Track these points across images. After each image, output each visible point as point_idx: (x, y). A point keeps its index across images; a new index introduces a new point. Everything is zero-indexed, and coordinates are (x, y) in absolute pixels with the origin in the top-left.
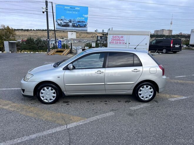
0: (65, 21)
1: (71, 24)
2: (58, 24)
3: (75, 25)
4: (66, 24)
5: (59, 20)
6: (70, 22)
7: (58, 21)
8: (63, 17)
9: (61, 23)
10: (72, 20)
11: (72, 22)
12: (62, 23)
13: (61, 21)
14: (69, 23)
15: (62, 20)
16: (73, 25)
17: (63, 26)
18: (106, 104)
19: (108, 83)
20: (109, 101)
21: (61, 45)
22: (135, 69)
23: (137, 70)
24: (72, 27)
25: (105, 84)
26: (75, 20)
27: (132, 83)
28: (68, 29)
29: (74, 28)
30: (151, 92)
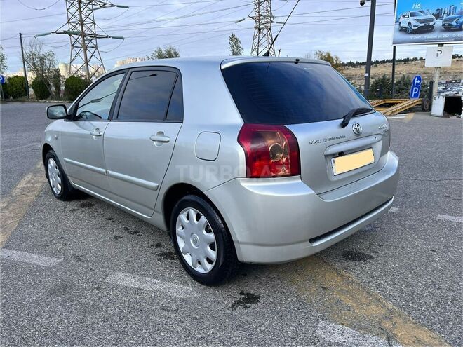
0: (422, 17)
1: (438, 23)
2: (402, 27)
3: (454, 23)
4: (423, 25)
5: (404, 16)
6: (438, 16)
7: (402, 19)
8: (417, 7)
9: (410, 23)
10: (446, 9)
11: (445, 17)
12: (414, 23)
13: (411, 19)
14: (435, 21)
15: (412, 15)
16: (447, 23)
17: (414, 32)
18: (116, 238)
19: (111, 172)
20: (140, 235)
21: (418, 87)
22: (161, 133)
23: (164, 136)
24: (442, 31)
25: (107, 174)
26: (455, 8)
27: (155, 186)
28: (429, 39)
29: (447, 35)
30: (212, 246)
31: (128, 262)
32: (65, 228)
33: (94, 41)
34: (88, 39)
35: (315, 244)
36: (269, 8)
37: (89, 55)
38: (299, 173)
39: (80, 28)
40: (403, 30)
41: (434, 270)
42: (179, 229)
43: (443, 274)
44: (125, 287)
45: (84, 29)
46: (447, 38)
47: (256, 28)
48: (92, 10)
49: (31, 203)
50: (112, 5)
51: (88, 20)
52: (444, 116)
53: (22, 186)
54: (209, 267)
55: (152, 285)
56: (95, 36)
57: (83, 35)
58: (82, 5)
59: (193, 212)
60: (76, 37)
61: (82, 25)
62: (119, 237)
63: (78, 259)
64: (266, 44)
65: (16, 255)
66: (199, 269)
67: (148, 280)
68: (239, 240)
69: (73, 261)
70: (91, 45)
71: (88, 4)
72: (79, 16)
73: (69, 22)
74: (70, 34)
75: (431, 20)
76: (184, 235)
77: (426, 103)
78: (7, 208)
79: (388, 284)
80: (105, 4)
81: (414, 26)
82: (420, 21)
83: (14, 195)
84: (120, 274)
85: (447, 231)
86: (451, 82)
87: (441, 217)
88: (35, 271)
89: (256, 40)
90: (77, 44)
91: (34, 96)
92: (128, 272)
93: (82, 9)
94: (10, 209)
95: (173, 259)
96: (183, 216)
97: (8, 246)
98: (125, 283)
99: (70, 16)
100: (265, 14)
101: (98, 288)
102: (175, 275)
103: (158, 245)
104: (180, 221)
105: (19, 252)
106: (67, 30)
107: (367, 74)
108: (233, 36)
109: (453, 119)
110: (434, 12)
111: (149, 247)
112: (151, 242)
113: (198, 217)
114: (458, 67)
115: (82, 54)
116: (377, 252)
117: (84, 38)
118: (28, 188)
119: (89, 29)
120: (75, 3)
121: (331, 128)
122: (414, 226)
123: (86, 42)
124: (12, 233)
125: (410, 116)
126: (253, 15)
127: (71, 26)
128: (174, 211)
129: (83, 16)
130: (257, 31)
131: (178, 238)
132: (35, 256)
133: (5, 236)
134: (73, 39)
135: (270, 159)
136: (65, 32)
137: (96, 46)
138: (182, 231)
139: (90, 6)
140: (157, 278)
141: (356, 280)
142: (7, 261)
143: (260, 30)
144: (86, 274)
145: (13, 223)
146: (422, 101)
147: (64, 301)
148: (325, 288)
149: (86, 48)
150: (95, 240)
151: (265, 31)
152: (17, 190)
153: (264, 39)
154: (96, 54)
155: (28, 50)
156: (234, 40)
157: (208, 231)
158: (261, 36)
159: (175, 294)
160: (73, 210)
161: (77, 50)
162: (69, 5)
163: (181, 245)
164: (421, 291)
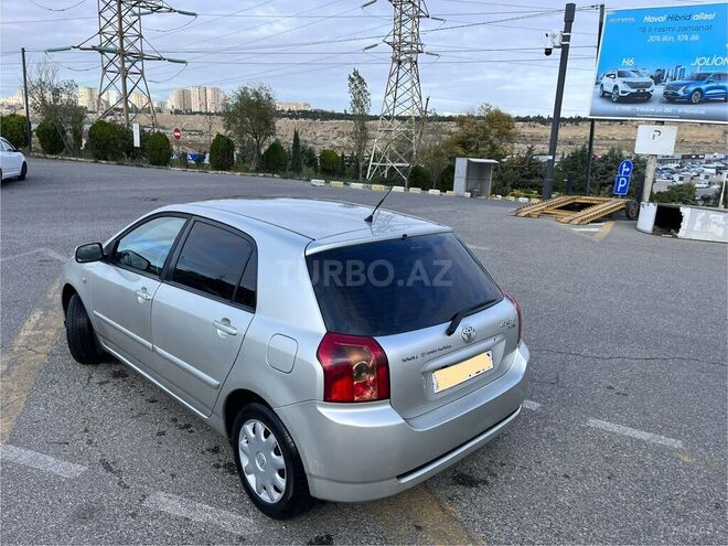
0: (635, 79)
1: (658, 91)
2: (604, 92)
3: (681, 92)
4: (635, 90)
5: (608, 76)
6: (658, 79)
7: (605, 80)
8: (628, 63)
9: (616, 87)
10: (669, 70)
11: (668, 82)
12: (622, 87)
13: (619, 81)
14: (653, 87)
15: (621, 75)
16: (670, 92)
17: (622, 100)
18: (160, 434)
19: (159, 350)
20: (191, 431)
21: (627, 178)
22: (226, 320)
23: (229, 326)
24: (662, 102)
25: (154, 350)
26: (684, 70)
27: (214, 382)
28: (643, 113)
29: (669, 109)
30: (281, 473)
31: (173, 476)
32: (89, 414)
33: (139, 64)
34: (130, 61)
35: (404, 480)
36: (415, 31)
37: (130, 85)
38: (388, 396)
39: (117, 43)
40: (605, 96)
41: (560, 506)
42: (243, 442)
43: (568, 513)
44: (168, 516)
45: (125, 44)
46: (670, 114)
47: (394, 60)
48: (139, 15)
49: (42, 367)
50: (171, 10)
51: (131, 30)
52: (655, 232)
53: (27, 333)
54: (277, 497)
55: (204, 514)
56: (141, 57)
57: (122, 53)
58: (123, 7)
59: (261, 427)
60: (111, 56)
61: (122, 38)
62: (163, 433)
63: (108, 468)
64: (408, 85)
65: (24, 456)
66: (264, 496)
67: (198, 505)
68: (313, 473)
69: (102, 471)
70: (133, 69)
71: (134, 5)
72: (117, 25)
73: (101, 32)
74: (102, 52)
75: (649, 85)
76: (248, 451)
77: (632, 207)
78: (7, 373)
79: (497, 525)
80: (160, 7)
81: (623, 92)
82: (632, 85)
83: (16, 349)
84: (163, 494)
85: (592, 446)
86: (690, 157)
87: (593, 422)
88: (51, 483)
89: (394, 78)
90: (112, 68)
91: (39, 147)
92: (174, 493)
93: (123, 14)
94: (13, 375)
95: (234, 473)
96: (248, 427)
97: (13, 440)
98: (167, 509)
99: (103, 22)
100: (409, 39)
101: (133, 515)
102: (234, 499)
103: (216, 450)
104: (245, 432)
105: (29, 452)
106: (97, 44)
107: (551, 157)
108: (356, 73)
109: (666, 239)
110: (653, 74)
111: (203, 452)
112: (206, 445)
113: (267, 434)
114: (702, 135)
115: (119, 84)
116: (495, 475)
117: (124, 57)
118: (35, 337)
119: (132, 44)
120: (114, 3)
121: (433, 336)
122: (554, 434)
123: (127, 65)
124: (18, 418)
125: (607, 227)
126: (390, 39)
127: (104, 39)
128: (236, 420)
129: (124, 25)
130: (395, 65)
131: (241, 453)
132: (51, 460)
133: (9, 423)
134: (105, 59)
135: (353, 381)
136: (94, 48)
137: (142, 72)
138: (246, 445)
139: (136, 9)
140: (210, 503)
141: (459, 515)
142: (14, 465)
143: (400, 62)
144: (117, 493)
145: (18, 401)
146: (627, 204)
147: (91, 533)
148: (418, 528)
149: (125, 73)
150: (130, 438)
151: (408, 66)
152: (21, 341)
153: (406, 77)
154: (141, 84)
155: (33, 77)
156: (357, 81)
157: (277, 453)
158: (401, 72)
159: (230, 529)
160: (101, 383)
161: (112, 76)
162: (102, 5)
163: (245, 462)
164: (534, 537)
